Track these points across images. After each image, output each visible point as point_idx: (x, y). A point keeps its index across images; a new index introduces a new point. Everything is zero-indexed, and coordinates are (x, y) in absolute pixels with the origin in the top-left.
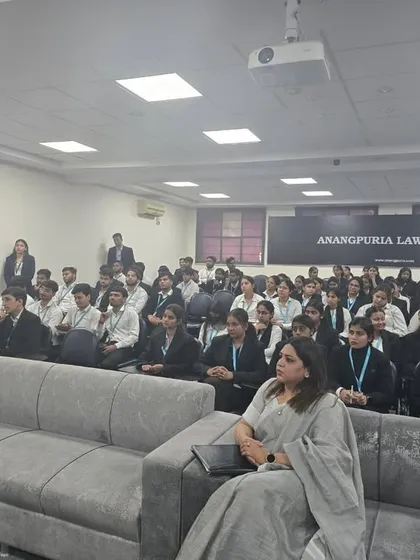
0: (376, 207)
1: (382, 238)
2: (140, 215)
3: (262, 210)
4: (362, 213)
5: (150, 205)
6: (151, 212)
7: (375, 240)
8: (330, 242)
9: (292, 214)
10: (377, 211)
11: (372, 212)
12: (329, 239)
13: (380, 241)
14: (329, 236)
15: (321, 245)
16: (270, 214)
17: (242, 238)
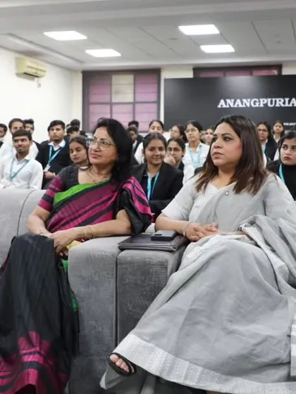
0: (279, 67)
1: (287, 100)
2: (18, 75)
3: (156, 72)
4: (264, 73)
5: (29, 64)
6: (31, 71)
7: (280, 102)
8: (232, 106)
9: (190, 75)
10: (280, 71)
11: (275, 72)
12: (230, 102)
13: (284, 103)
14: (230, 99)
15: (222, 109)
16: (165, 75)
17: (134, 103)
